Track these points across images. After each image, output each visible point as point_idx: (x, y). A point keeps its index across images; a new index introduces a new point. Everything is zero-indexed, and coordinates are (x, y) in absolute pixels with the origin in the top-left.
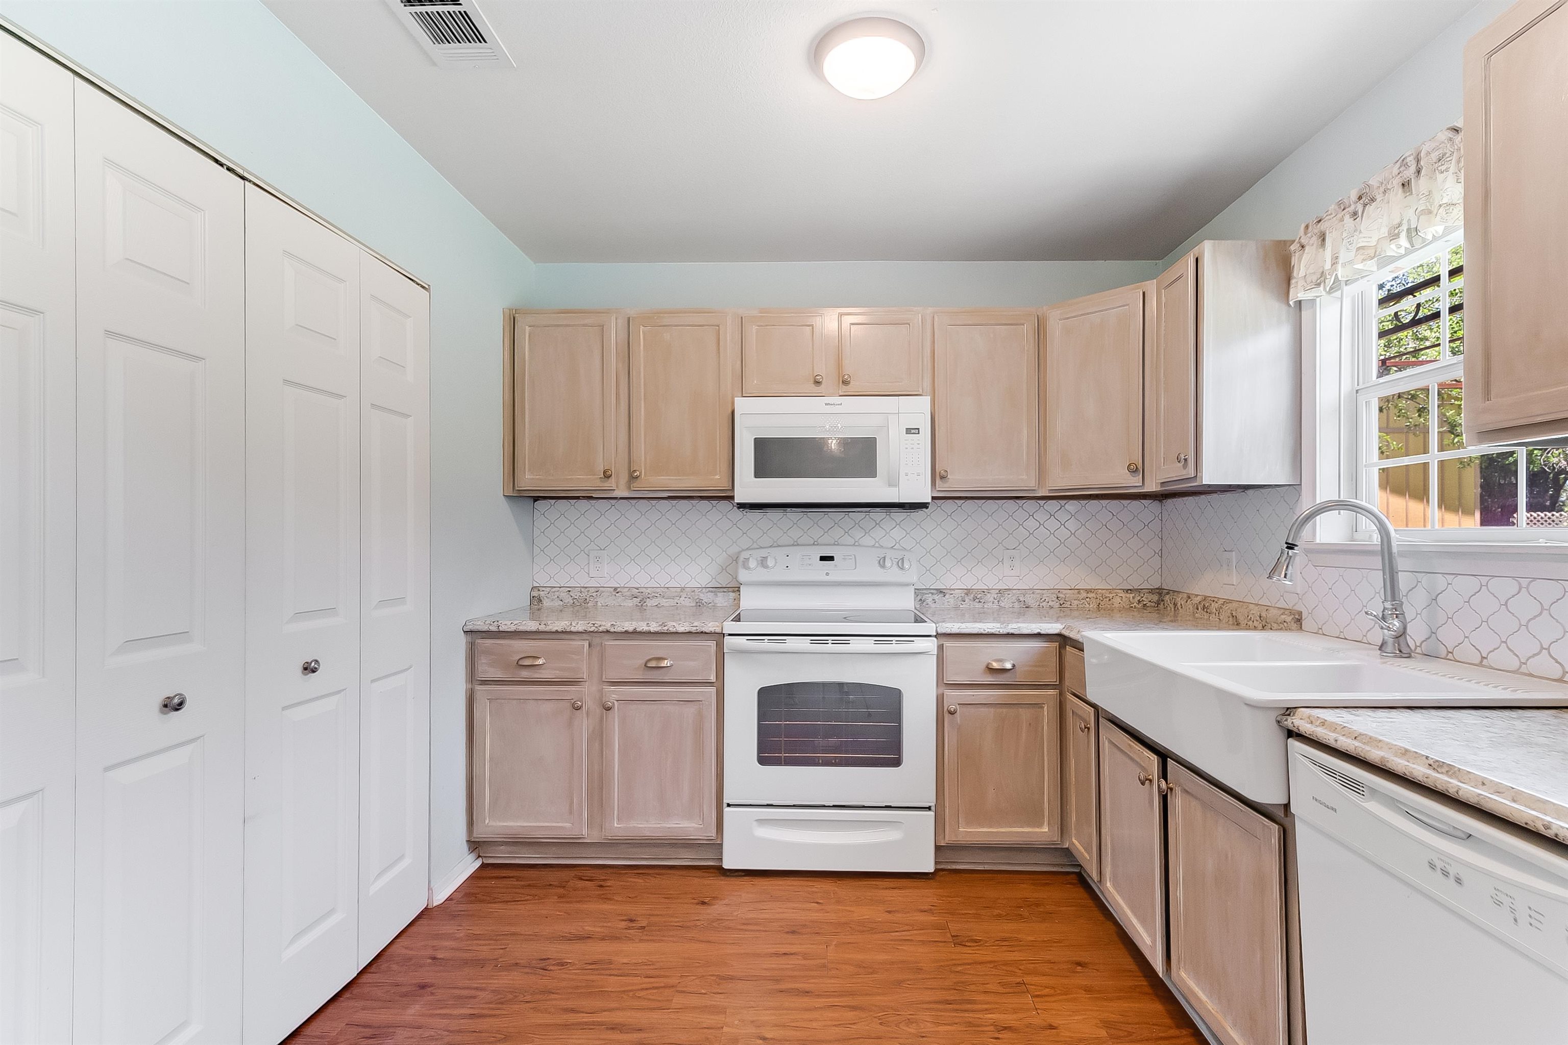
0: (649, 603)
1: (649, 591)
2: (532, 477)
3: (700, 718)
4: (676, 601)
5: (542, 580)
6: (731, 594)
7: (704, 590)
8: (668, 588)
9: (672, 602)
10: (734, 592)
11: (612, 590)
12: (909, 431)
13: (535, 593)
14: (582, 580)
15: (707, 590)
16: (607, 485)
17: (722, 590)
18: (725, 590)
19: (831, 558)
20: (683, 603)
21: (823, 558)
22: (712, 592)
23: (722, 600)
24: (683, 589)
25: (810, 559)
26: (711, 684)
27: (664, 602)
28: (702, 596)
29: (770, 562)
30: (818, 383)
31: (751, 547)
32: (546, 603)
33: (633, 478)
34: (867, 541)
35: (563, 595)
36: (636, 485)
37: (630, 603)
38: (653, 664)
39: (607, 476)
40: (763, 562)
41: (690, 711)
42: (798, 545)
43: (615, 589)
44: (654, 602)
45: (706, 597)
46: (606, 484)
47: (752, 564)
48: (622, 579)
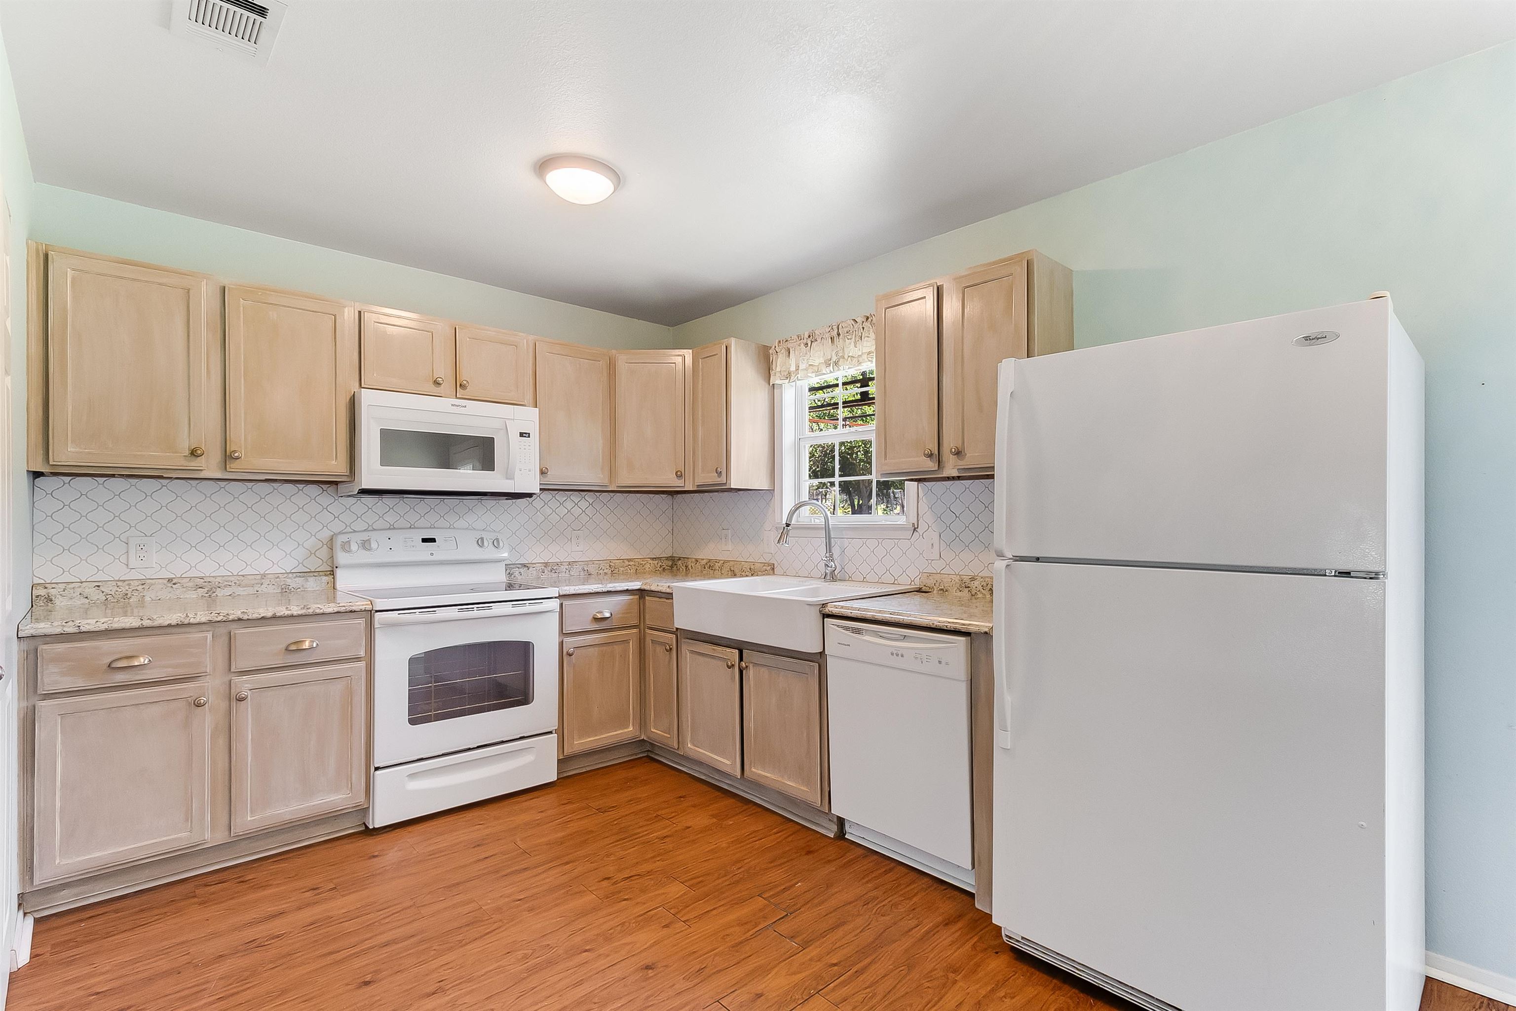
0: (220, 593)
1: (219, 579)
2: (78, 450)
3: (349, 693)
4: (256, 589)
5: (47, 573)
6: (324, 578)
7: (290, 575)
8: (243, 576)
9: (251, 591)
10: (326, 575)
11: (165, 582)
12: (522, 435)
13: (42, 592)
14: (117, 571)
15: (295, 575)
16: (195, 464)
17: (312, 574)
18: (315, 574)
19: (433, 540)
20: (265, 590)
21: (425, 540)
22: (300, 577)
23: (313, 585)
24: (264, 576)
25: (412, 541)
26: (358, 659)
27: (240, 591)
28: (289, 581)
29: (374, 545)
30: (437, 383)
31: (344, 531)
32: (60, 602)
33: (228, 457)
34: (462, 523)
35: (90, 590)
36: (233, 466)
37: (193, 595)
38: (293, 647)
39: (194, 453)
40: (365, 545)
41: (337, 688)
42: (394, 528)
43: (170, 580)
44: (228, 591)
45: (294, 583)
46: (193, 464)
47: (354, 547)
48: (178, 569)
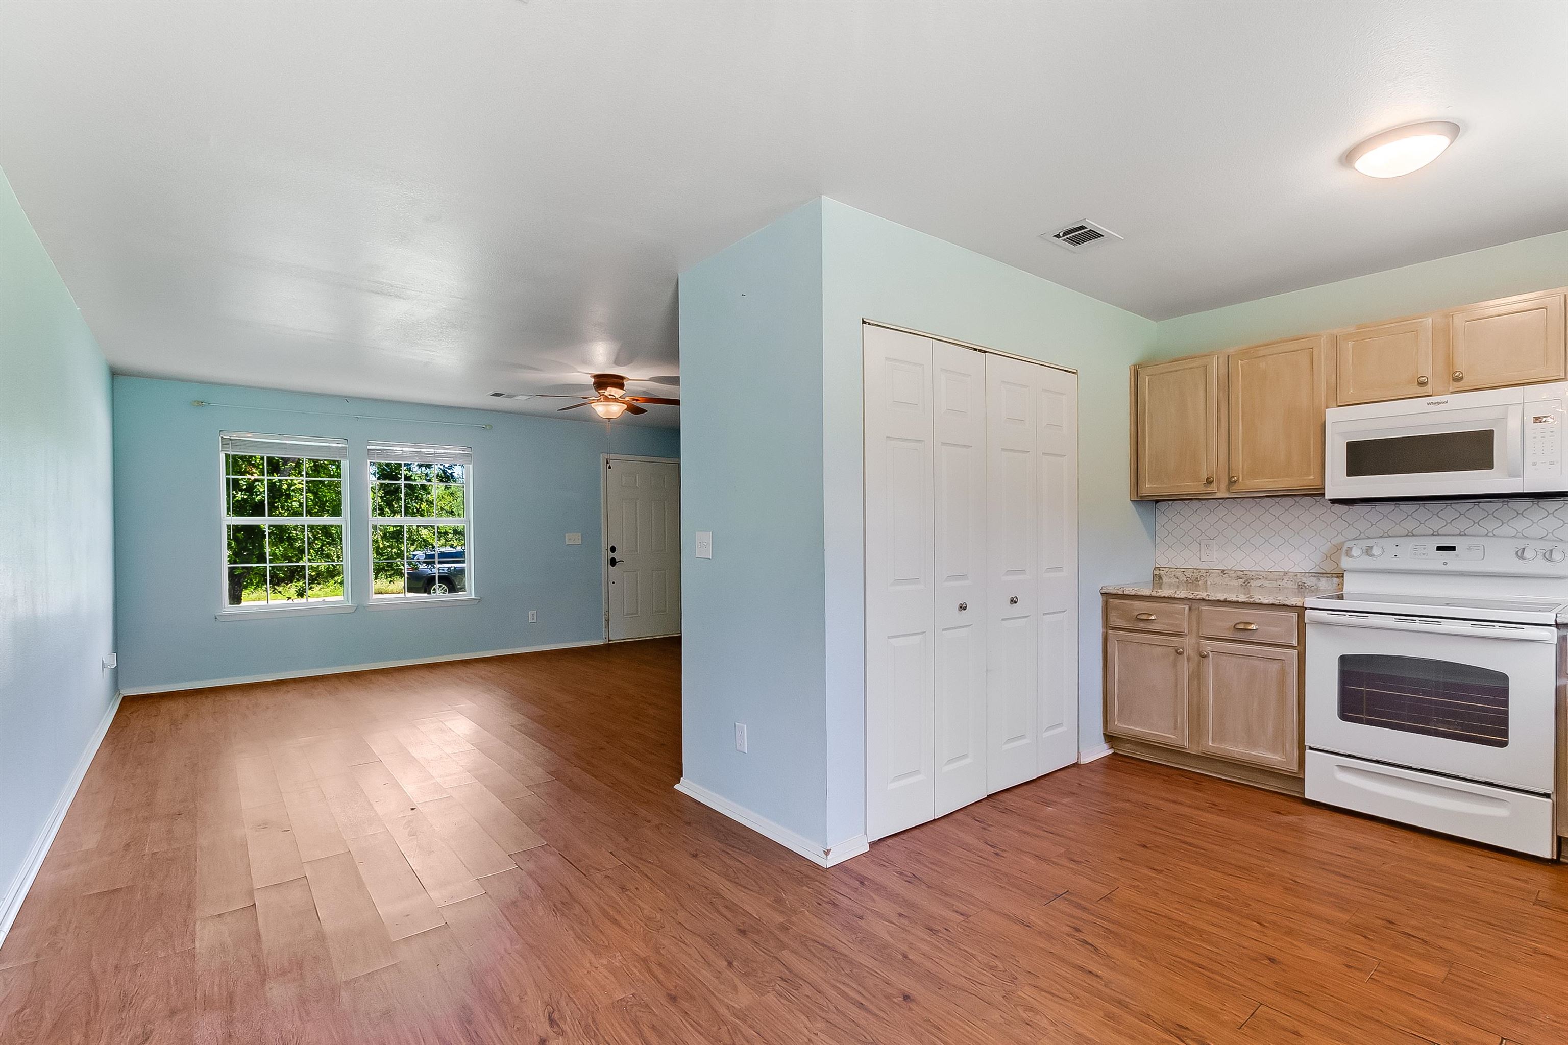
0: (1253, 583)
1: (1253, 573)
2: (1151, 484)
4: (1278, 583)
5: (1162, 562)
6: (1335, 579)
7: (1307, 575)
8: (1271, 572)
9: (1275, 584)
10: (1337, 577)
11: (1220, 572)
12: (1536, 419)
13: (1157, 572)
14: (1194, 563)
15: (1310, 575)
17: (1325, 575)
18: (1328, 575)
19: (1453, 549)
20: (1285, 585)
21: (1440, 548)
22: (1315, 576)
23: (1325, 584)
24: (1286, 573)
25: (1424, 548)
27: (1266, 583)
28: (1304, 580)
29: (1376, 551)
31: (1358, 538)
32: (1165, 579)
33: (1231, 481)
35: (1179, 574)
36: (1236, 488)
37: (1236, 583)
38: (1243, 626)
39: (1208, 482)
40: (1368, 551)
42: (1413, 535)
43: (1223, 571)
44: (1258, 583)
45: (1309, 581)
46: (1211, 488)
47: (1356, 552)
48: (1228, 564)
